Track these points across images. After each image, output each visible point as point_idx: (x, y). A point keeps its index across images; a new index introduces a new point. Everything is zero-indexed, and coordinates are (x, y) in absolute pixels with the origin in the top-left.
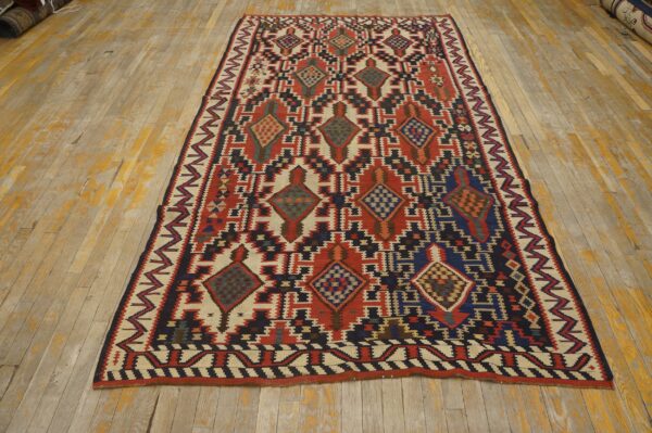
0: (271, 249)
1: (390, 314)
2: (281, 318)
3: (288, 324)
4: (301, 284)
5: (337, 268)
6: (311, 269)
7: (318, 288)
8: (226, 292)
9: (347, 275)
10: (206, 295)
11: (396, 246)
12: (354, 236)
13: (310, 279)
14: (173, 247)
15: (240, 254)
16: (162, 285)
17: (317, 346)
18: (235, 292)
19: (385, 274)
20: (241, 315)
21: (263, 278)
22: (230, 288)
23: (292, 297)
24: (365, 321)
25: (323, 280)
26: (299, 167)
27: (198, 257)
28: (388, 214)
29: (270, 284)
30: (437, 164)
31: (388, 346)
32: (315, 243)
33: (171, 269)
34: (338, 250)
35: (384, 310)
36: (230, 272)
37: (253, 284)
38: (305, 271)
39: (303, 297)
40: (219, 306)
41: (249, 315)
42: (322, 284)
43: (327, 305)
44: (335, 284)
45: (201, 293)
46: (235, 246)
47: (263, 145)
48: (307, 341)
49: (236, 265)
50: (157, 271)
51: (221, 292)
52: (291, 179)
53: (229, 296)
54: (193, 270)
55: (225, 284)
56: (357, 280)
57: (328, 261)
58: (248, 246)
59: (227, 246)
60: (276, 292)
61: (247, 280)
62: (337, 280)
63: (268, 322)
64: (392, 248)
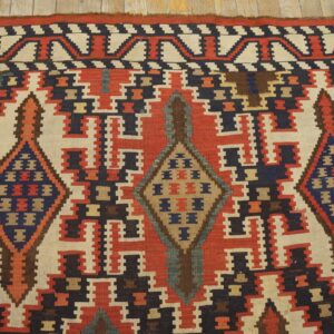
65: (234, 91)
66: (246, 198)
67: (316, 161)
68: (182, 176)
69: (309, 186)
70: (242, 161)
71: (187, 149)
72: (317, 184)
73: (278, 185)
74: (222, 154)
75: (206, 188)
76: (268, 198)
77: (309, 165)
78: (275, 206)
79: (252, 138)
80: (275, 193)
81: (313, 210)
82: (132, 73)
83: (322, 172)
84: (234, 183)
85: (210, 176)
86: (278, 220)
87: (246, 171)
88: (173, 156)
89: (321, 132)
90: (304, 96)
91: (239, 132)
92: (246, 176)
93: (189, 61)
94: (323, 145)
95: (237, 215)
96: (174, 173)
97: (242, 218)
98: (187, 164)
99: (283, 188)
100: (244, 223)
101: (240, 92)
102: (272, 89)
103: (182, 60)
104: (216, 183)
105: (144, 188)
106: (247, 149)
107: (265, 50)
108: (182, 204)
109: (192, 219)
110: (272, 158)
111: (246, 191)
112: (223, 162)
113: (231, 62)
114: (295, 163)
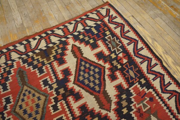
65: (40, 59)
66: (56, 95)
67: (78, 70)
68: (29, 98)
69: (78, 80)
70: (50, 82)
71: (28, 87)
72: (81, 78)
73: (66, 85)
74: (42, 83)
75: (39, 99)
76: (64, 92)
77: (76, 73)
78: (68, 93)
79: (51, 72)
80: (66, 89)
81: (83, 88)
82: (2, 68)
83: (82, 73)
84: (49, 92)
85: (39, 93)
86: (70, 99)
87: (53, 86)
88: (23, 92)
89: (76, 59)
90: (67, 49)
91: (46, 72)
92: (53, 87)
93: (22, 55)
94: (79, 63)
95: (54, 103)
96: (25, 98)
97: (56, 104)
98: (30, 92)
99: (68, 86)
100: (57, 105)
101: (42, 58)
102: (54, 52)
103: (19, 56)
104: (42, 95)
105: (15, 109)
106: (50, 77)
107: (48, 40)
108: (31, 108)
109: (37, 113)
110: (61, 76)
111: (54, 93)
112: (43, 86)
113: (37, 49)
114: (70, 74)
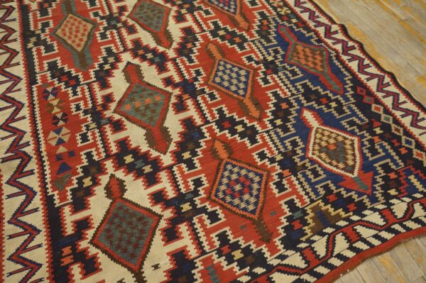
0: (148, 169)
1: (308, 200)
2: (204, 253)
3: (215, 256)
4: (203, 201)
5: (229, 167)
6: (204, 179)
7: (223, 199)
8: (123, 244)
9: (243, 172)
10: (103, 259)
11: (272, 122)
12: (227, 124)
13: (208, 191)
14: (30, 207)
15: (115, 188)
16: (40, 266)
17: (259, 270)
18: (134, 239)
19: (279, 158)
20: (156, 267)
21: (157, 209)
22: (125, 236)
23: (201, 221)
24: (289, 219)
25: (223, 188)
26: (129, 63)
27: (67, 210)
28: (245, 90)
29: (168, 214)
30: (259, 26)
31: (326, 237)
32: (191, 146)
33: (41, 238)
34: (218, 146)
35: (300, 197)
36: (116, 216)
37: (151, 221)
38: (198, 183)
39: (213, 217)
40: (125, 266)
41: (166, 264)
42: (224, 192)
43: (243, 216)
44: (238, 187)
45: (95, 257)
46: (105, 180)
47: (79, 49)
48: (247, 270)
49: (118, 204)
50: (24, 248)
51: (119, 247)
52: (128, 79)
53: (130, 248)
54: (69, 230)
55: (117, 234)
56: (257, 174)
57: (216, 163)
58: (120, 174)
59: (96, 182)
60: (181, 222)
61: (140, 219)
62: (237, 181)
63: (192, 264)
64: (270, 127)
